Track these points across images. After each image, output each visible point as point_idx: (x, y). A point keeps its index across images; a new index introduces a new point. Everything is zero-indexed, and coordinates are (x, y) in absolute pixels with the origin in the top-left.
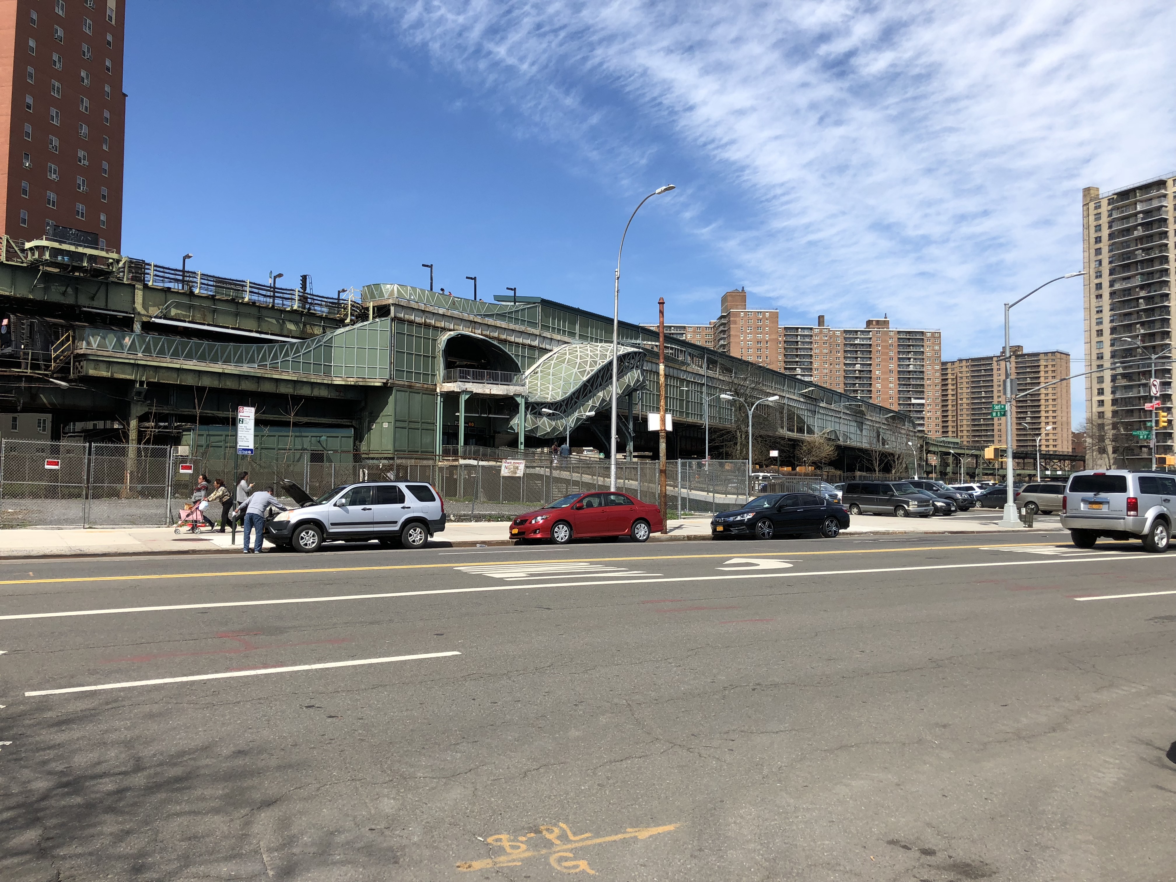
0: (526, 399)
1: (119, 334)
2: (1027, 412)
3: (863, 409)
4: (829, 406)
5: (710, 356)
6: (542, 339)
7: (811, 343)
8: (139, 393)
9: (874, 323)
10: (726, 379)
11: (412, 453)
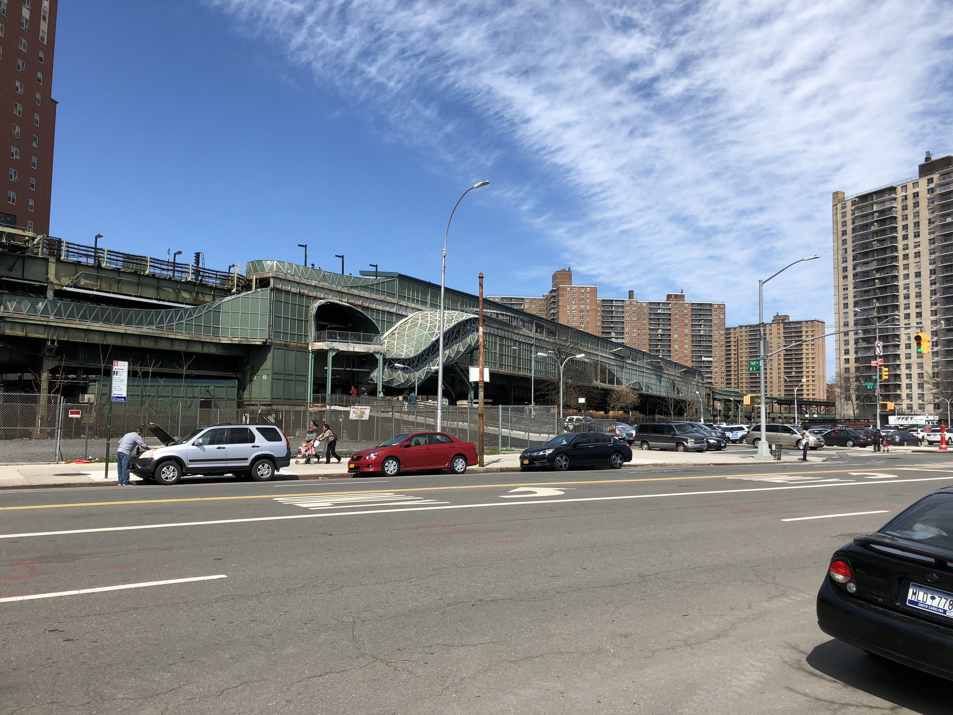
0: (384, 356)
1: (33, 300)
2: (792, 368)
3: (662, 365)
4: (634, 363)
5: (538, 322)
6: (399, 307)
7: (623, 312)
8: (50, 350)
9: (673, 297)
10: (551, 340)
11: (288, 401)
